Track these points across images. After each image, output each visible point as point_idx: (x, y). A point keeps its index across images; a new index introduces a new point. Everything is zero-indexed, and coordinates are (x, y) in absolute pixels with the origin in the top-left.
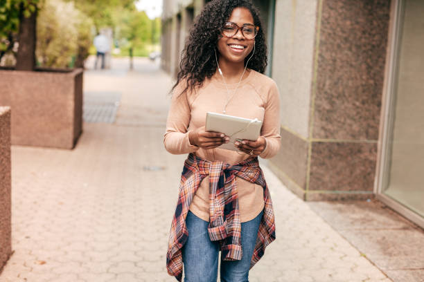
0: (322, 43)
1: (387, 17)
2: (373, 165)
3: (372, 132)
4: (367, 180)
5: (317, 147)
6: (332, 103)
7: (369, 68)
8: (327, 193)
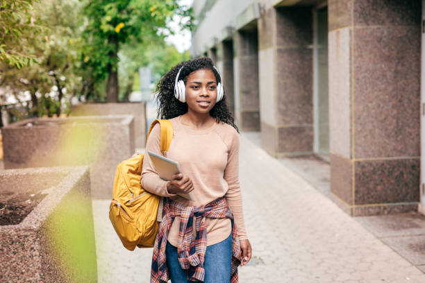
0: (279, 76)
1: (311, 60)
2: (312, 138)
3: (310, 120)
4: (310, 146)
5: (281, 130)
6: (286, 106)
7: (305, 86)
8: (289, 154)
